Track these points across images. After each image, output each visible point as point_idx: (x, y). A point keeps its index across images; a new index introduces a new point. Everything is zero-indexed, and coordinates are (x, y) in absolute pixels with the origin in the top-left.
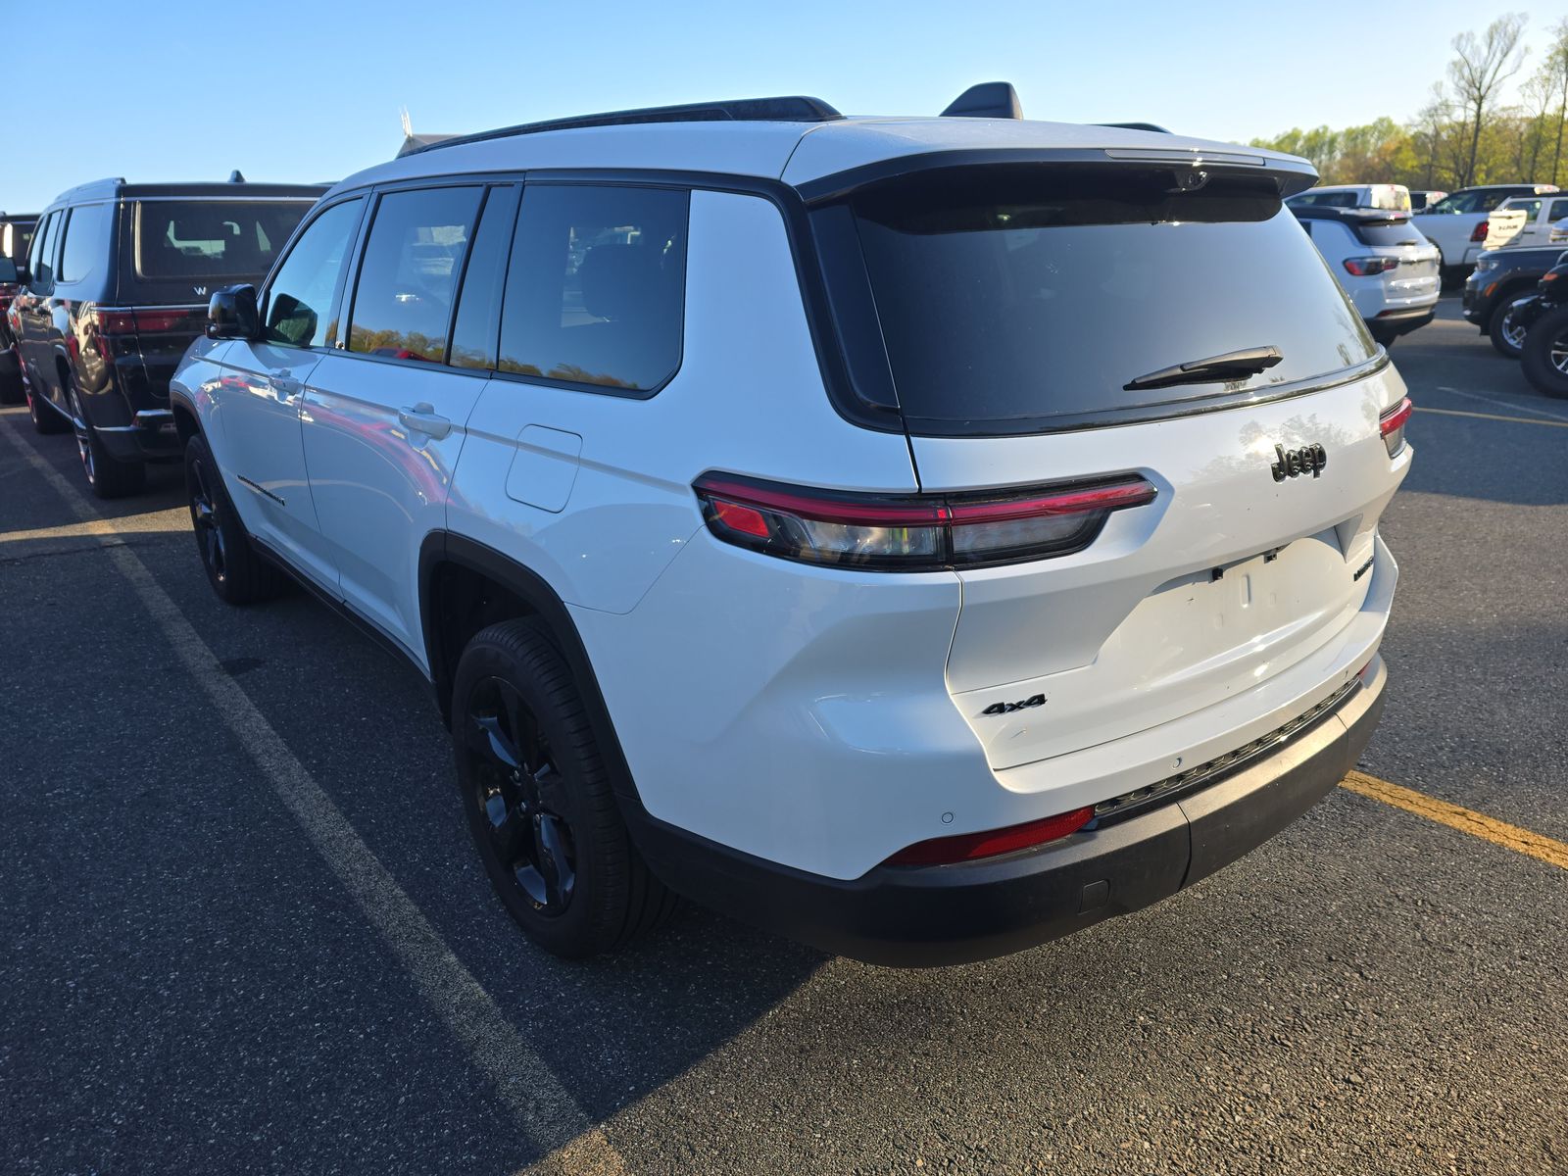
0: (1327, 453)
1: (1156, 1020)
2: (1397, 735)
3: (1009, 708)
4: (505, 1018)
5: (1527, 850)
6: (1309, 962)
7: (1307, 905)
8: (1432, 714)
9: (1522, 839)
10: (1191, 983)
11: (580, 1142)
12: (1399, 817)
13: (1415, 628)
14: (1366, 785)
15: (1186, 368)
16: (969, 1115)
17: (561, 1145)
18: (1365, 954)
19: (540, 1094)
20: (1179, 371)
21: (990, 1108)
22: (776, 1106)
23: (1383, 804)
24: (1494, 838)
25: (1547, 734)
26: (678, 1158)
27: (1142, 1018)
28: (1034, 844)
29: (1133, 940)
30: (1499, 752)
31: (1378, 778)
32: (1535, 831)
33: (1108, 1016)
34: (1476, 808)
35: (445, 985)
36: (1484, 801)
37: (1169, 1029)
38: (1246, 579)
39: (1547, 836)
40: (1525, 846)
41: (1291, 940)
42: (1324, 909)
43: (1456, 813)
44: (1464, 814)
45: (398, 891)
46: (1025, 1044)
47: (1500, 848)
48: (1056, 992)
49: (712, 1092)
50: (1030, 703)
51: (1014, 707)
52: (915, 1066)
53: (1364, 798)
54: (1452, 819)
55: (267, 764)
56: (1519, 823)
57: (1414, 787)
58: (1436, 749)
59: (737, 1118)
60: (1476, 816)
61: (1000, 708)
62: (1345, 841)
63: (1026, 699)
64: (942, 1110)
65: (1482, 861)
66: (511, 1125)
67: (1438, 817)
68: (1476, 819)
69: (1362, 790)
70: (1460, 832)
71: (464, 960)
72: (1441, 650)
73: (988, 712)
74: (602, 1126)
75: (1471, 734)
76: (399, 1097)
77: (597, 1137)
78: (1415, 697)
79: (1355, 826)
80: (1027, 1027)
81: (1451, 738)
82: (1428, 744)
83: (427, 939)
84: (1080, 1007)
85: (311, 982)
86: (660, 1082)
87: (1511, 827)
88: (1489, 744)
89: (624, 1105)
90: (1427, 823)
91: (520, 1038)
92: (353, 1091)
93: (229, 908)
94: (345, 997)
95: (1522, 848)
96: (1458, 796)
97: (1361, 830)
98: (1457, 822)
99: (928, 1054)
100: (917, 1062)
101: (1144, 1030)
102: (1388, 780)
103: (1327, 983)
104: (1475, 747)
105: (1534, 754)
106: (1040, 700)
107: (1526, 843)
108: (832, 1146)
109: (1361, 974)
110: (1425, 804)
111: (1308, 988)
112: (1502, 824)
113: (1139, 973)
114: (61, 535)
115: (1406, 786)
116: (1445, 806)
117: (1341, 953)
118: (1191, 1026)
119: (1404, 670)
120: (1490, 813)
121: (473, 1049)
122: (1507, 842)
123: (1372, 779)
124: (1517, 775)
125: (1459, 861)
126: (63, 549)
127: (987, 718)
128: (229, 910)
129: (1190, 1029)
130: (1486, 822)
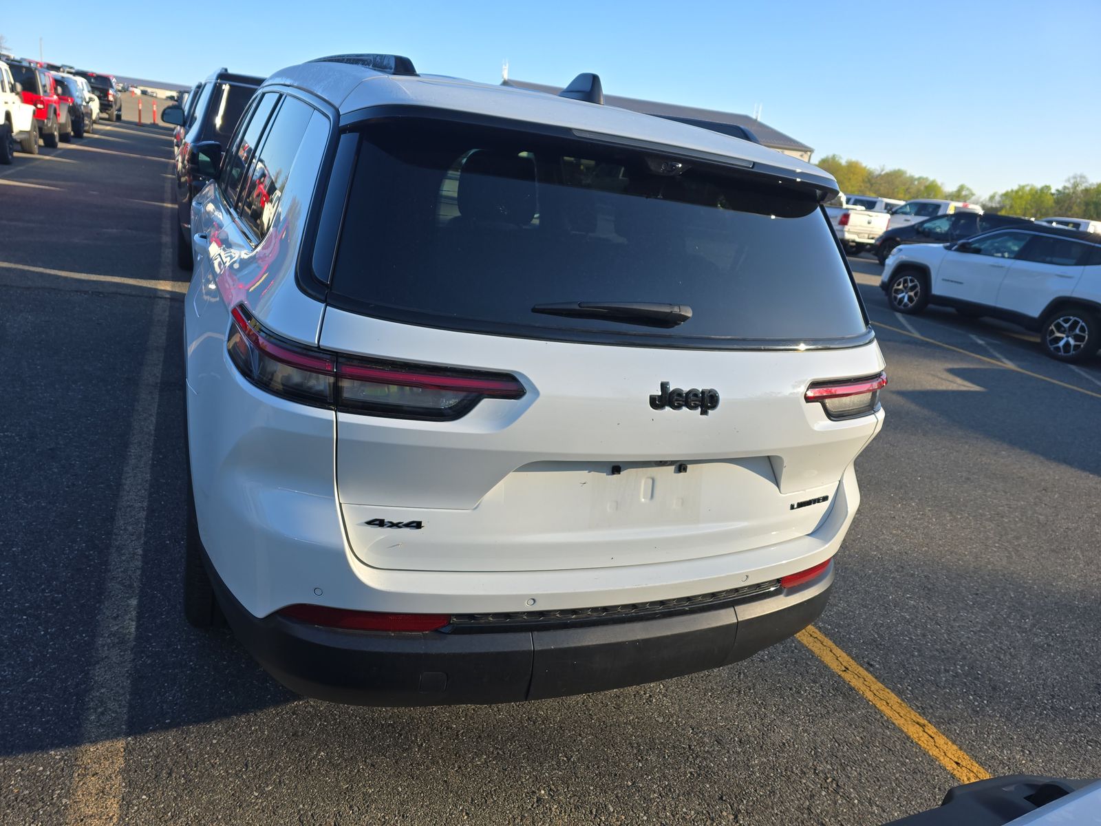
0: (721, 397)
1: (552, 797)
2: (919, 651)
3: (390, 524)
4: (132, 650)
5: (954, 769)
6: (703, 794)
7: (738, 753)
8: (962, 644)
9: (956, 760)
10: (601, 779)
11: (108, 744)
12: (868, 712)
13: (1004, 575)
14: (862, 680)
15: (582, 305)
16: (365, 817)
17: (94, 742)
18: (751, 803)
19: (110, 705)
20: (577, 307)
21: (384, 817)
22: (246, 765)
23: (862, 698)
24: (934, 752)
25: (1048, 686)
26: (157, 776)
27: (543, 792)
28: (394, 631)
29: (583, 735)
30: (994, 689)
31: (876, 678)
32: (975, 758)
33: (520, 783)
34: (937, 725)
35: (115, 618)
36: (950, 721)
37: (555, 806)
38: (651, 481)
39: (981, 764)
40: (955, 766)
41: (705, 774)
42: (748, 760)
43: (918, 723)
44: (923, 726)
45: (140, 551)
46: (446, 782)
47: (932, 761)
48: (498, 753)
49: (215, 741)
50: (408, 525)
51: (392, 525)
52: (358, 771)
53: (852, 689)
54: (910, 726)
55: (133, 450)
56: (965, 747)
57: (899, 693)
58: (943, 670)
59: (216, 763)
60: (931, 729)
61: (381, 523)
62: (809, 716)
63: (406, 521)
64: (351, 807)
65: (908, 766)
66: (78, 719)
67: (899, 722)
68: (930, 733)
69: (855, 683)
70: (908, 738)
71: (140, 605)
72: (1011, 597)
73: (370, 523)
74: (130, 739)
75: (982, 667)
76: (30, 678)
77: (120, 744)
78: (959, 627)
79: (825, 707)
80: (456, 771)
81: (962, 666)
82: (939, 665)
83: (131, 586)
84: (506, 770)
85: (43, 590)
86: (189, 723)
87: (955, 747)
88: (990, 679)
89: (154, 730)
90: (887, 724)
91: (129, 665)
92: (9, 664)
93: (38, 530)
94: (55, 605)
95: (950, 766)
96: (931, 711)
97: (828, 712)
98: (913, 731)
99: (374, 766)
100: (363, 768)
101: (537, 802)
102: (883, 682)
103: (703, 814)
104: (977, 679)
105: (1023, 698)
106: (418, 525)
107: (957, 763)
108: (259, 804)
109: (736, 817)
110: (899, 710)
111: (685, 813)
112: (950, 743)
113: (569, 760)
114: (140, 284)
115: (893, 690)
116: (914, 715)
117: (733, 796)
118: (573, 810)
119: (967, 604)
120: (947, 733)
121: (98, 662)
122: (942, 758)
123: (869, 677)
124: (994, 710)
125: (889, 759)
126: (134, 293)
127: (369, 528)
128: (37, 532)
129: (571, 812)
130: (937, 738)
